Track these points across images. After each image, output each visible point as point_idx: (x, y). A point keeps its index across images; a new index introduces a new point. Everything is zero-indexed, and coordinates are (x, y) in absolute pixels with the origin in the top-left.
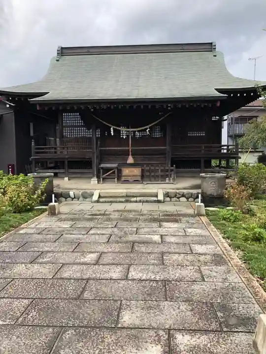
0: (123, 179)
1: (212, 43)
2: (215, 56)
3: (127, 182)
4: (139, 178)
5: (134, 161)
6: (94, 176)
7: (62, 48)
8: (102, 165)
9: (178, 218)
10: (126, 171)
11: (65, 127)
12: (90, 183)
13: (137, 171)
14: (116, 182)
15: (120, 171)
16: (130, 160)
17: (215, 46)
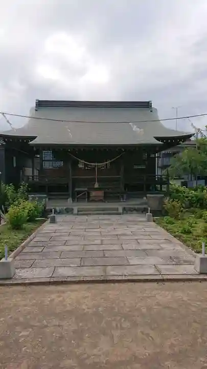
0: (91, 199)
1: (149, 102)
2: (151, 111)
3: (93, 201)
4: (102, 198)
5: (99, 186)
6: (70, 197)
7: (39, 101)
8: (77, 189)
10: (93, 194)
11: (45, 161)
12: (67, 201)
13: (101, 193)
14: (87, 201)
15: (89, 193)
16: (96, 186)
17: (151, 104)
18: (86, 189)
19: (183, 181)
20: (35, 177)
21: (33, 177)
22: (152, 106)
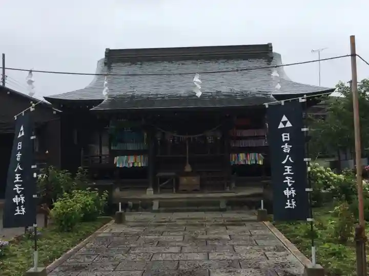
0: (181, 188)
1: (267, 45)
2: (272, 58)
4: (198, 187)
5: (192, 169)
6: (149, 186)
7: (110, 50)
8: (161, 174)
9: (243, 223)
10: (184, 180)
13: (195, 180)
14: (174, 192)
15: (177, 180)
16: (188, 168)
17: (271, 47)
18: (173, 174)
19: (333, 160)
20: (103, 157)
21: (100, 157)
22: (273, 51)
